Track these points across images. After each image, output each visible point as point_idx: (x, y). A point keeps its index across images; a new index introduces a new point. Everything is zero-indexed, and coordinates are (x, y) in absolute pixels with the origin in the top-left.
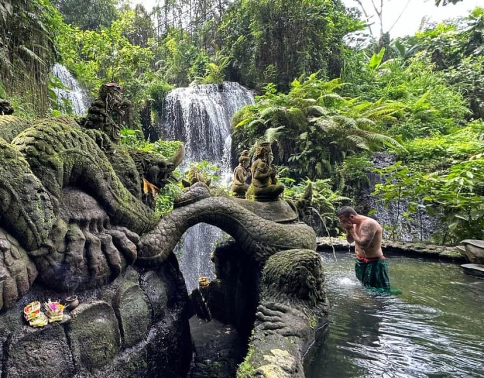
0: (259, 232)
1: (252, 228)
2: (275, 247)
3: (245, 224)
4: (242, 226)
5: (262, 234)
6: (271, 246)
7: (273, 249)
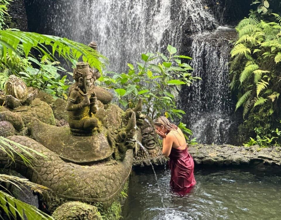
0: (51, 180)
1: (45, 176)
2: (63, 197)
3: (39, 172)
4: (36, 174)
5: (54, 183)
6: (59, 197)
7: (61, 200)
